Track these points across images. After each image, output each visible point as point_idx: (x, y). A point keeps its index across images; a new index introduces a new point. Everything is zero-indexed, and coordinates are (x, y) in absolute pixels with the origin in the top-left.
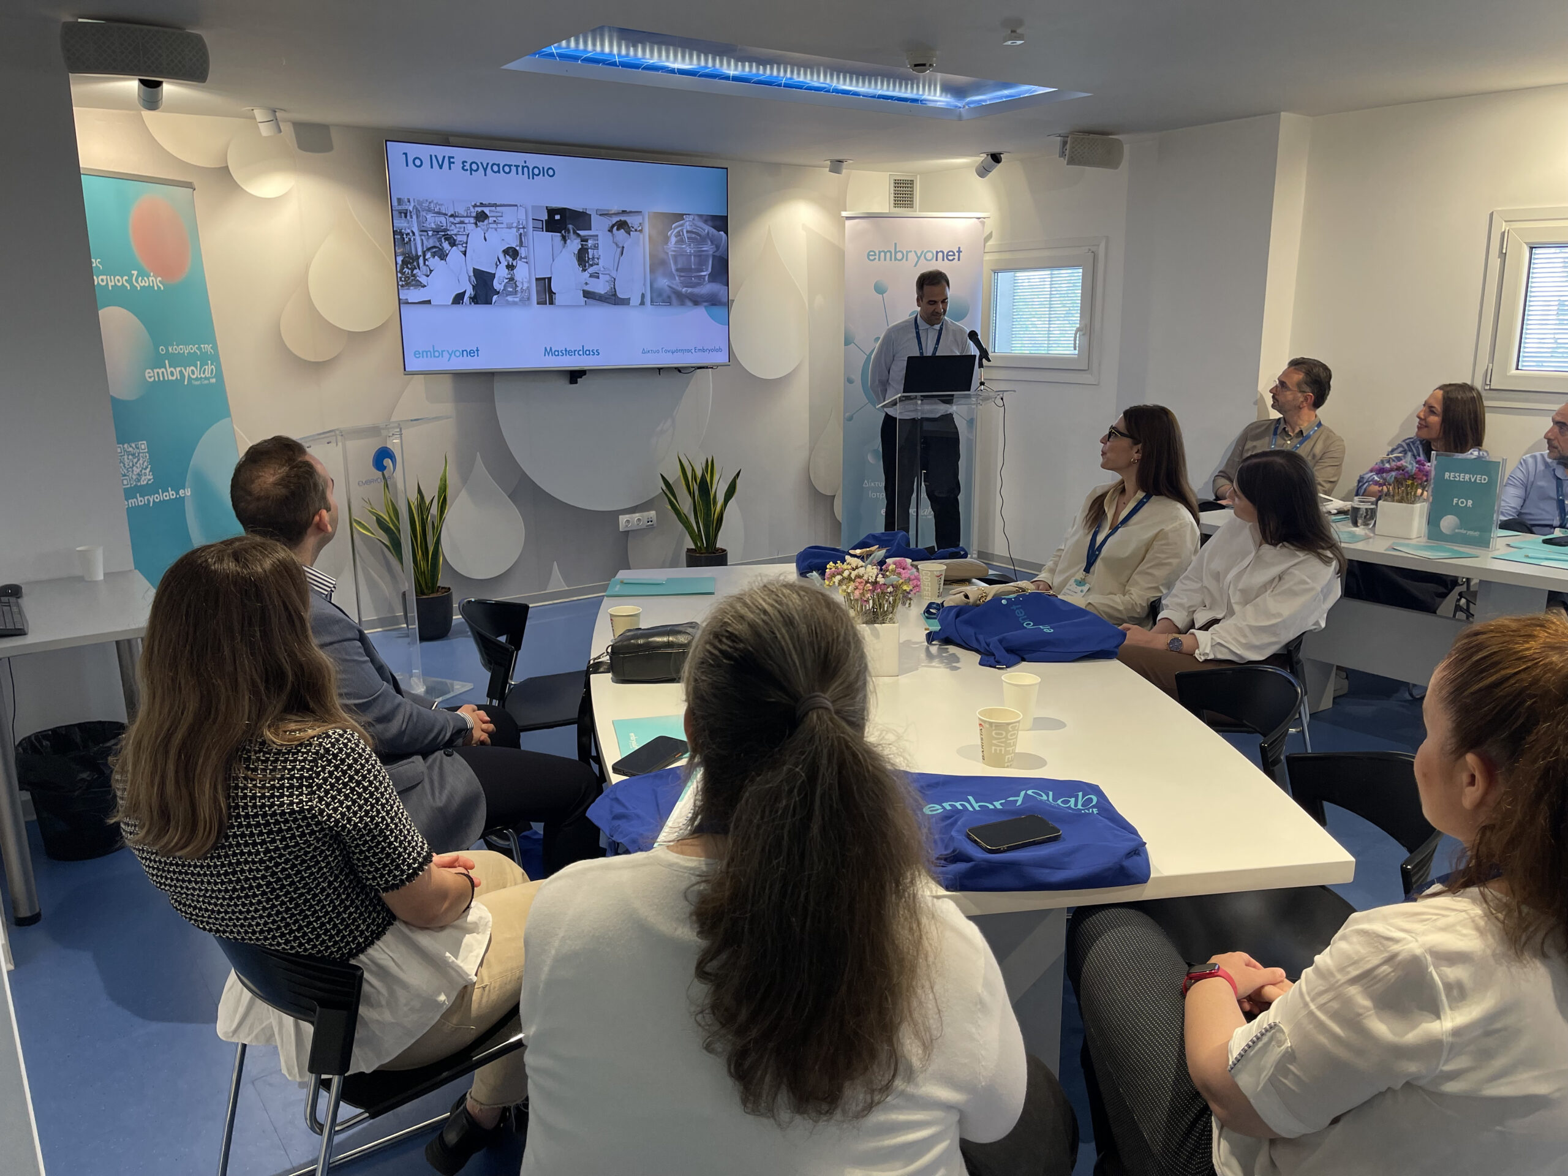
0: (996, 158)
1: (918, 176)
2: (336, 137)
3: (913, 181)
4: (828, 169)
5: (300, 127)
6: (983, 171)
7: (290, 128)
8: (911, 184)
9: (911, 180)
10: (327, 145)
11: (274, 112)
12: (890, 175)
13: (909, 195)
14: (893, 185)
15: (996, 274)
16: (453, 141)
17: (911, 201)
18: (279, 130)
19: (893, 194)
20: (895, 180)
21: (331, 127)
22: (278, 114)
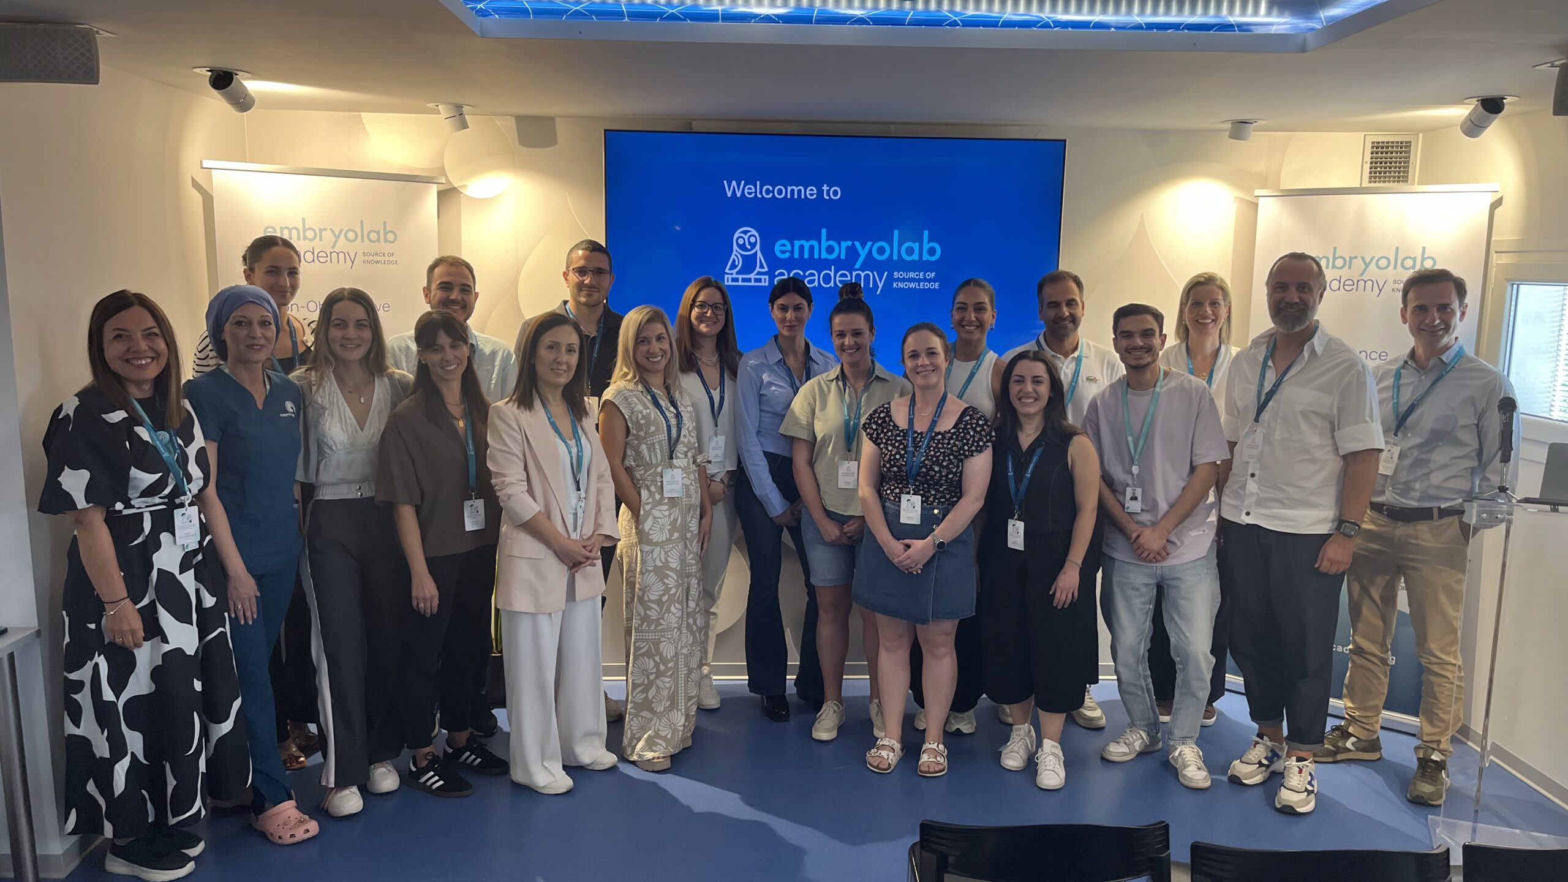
0: (1492, 106)
1: (1421, 135)
2: (561, 128)
3: (1410, 142)
4: (1228, 133)
5: (522, 121)
6: (1473, 128)
7: (512, 122)
8: (1406, 147)
9: (1406, 142)
10: (551, 140)
11: (459, 107)
12: (1365, 135)
13: (1400, 163)
14: (1368, 150)
15: (1515, 286)
16: (697, 126)
17: (1404, 172)
18: (464, 125)
19: (1369, 162)
20: (1373, 143)
21: (556, 118)
22: (465, 109)
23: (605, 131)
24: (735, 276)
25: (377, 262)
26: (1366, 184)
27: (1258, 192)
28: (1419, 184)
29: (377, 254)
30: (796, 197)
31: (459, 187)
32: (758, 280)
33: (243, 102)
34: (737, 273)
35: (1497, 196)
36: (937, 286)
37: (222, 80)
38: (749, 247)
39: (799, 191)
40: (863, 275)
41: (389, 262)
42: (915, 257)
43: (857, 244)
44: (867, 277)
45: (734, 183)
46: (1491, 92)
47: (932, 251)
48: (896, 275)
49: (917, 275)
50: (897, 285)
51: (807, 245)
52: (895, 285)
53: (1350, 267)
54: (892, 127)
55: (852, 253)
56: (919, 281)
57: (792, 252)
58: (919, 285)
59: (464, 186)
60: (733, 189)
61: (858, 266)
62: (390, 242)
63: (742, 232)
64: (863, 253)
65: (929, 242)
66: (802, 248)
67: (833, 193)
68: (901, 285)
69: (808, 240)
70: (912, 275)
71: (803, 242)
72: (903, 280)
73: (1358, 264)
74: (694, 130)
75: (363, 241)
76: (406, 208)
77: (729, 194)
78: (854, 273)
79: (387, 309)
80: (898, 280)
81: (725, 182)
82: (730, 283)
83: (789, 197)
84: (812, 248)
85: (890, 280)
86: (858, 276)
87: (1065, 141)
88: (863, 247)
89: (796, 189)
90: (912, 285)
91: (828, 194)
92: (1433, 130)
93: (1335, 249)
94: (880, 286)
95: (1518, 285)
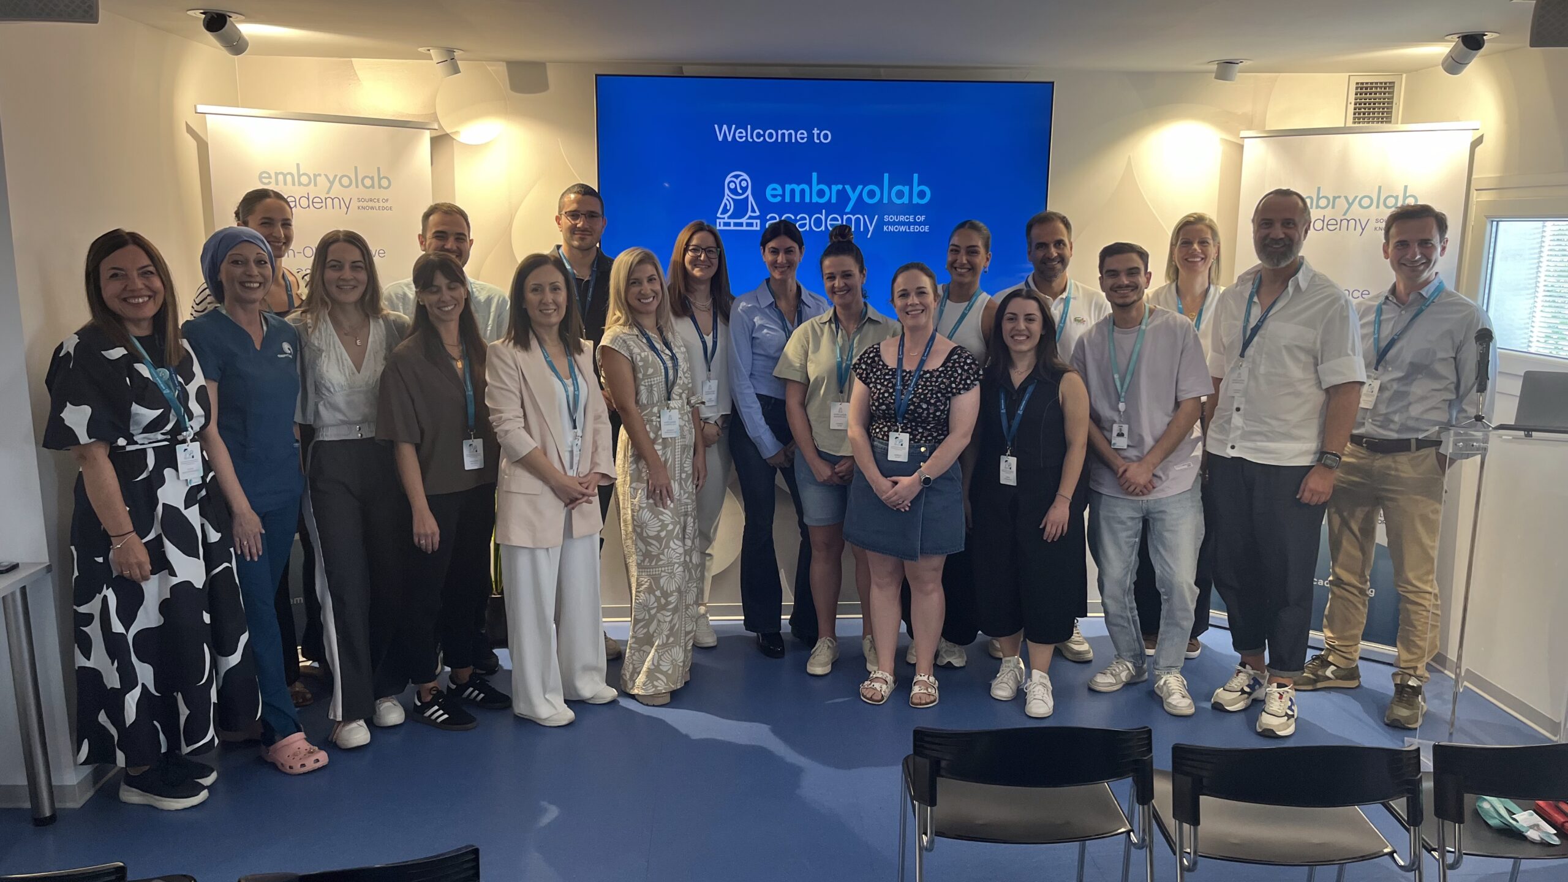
0: (1473, 42)
1: (1404, 76)
2: (552, 74)
3: (1394, 83)
4: (1214, 75)
5: (513, 66)
6: (1454, 65)
7: (503, 68)
8: (1389, 87)
9: (1390, 83)
10: (540, 85)
11: (450, 51)
12: (1349, 76)
13: (1384, 104)
14: (1353, 91)
15: (1495, 223)
16: (688, 71)
17: (1387, 113)
18: (456, 70)
19: (1353, 103)
20: (1357, 83)
21: (547, 64)
22: (457, 54)
23: (596, 75)
24: (726, 220)
25: (372, 208)
26: (1350, 124)
27: (1243, 134)
28: (1402, 123)
29: (371, 200)
30: (786, 141)
31: (452, 133)
32: (751, 225)
33: (237, 45)
34: (729, 218)
35: (1477, 134)
36: (926, 229)
37: (216, 22)
38: (740, 191)
39: (790, 135)
40: (853, 218)
41: (384, 208)
42: (906, 200)
43: (848, 187)
44: (858, 219)
45: (725, 127)
46: (1471, 28)
47: (922, 195)
48: (886, 218)
49: (907, 218)
50: (888, 228)
51: (797, 188)
52: (885, 228)
53: (1333, 207)
54: (882, 70)
55: (843, 197)
56: (909, 224)
57: (783, 196)
58: (909, 229)
59: (456, 133)
60: (724, 133)
61: (848, 209)
62: (384, 188)
63: (733, 177)
64: (853, 197)
65: (919, 185)
66: (793, 191)
67: (823, 136)
68: (891, 228)
69: (799, 184)
70: (902, 218)
71: (794, 186)
72: (894, 223)
73: (1342, 203)
74: (685, 74)
75: (357, 187)
76: (400, 153)
77: (720, 139)
78: (845, 217)
79: (382, 255)
80: (889, 223)
81: (716, 126)
82: (722, 228)
83: (779, 141)
84: (803, 192)
85: (881, 223)
86: (849, 219)
87: (1053, 83)
88: (854, 191)
89: (787, 133)
90: (903, 228)
91: (819, 138)
92: (1416, 70)
93: (1319, 189)
94: (871, 229)
95: (1498, 222)
